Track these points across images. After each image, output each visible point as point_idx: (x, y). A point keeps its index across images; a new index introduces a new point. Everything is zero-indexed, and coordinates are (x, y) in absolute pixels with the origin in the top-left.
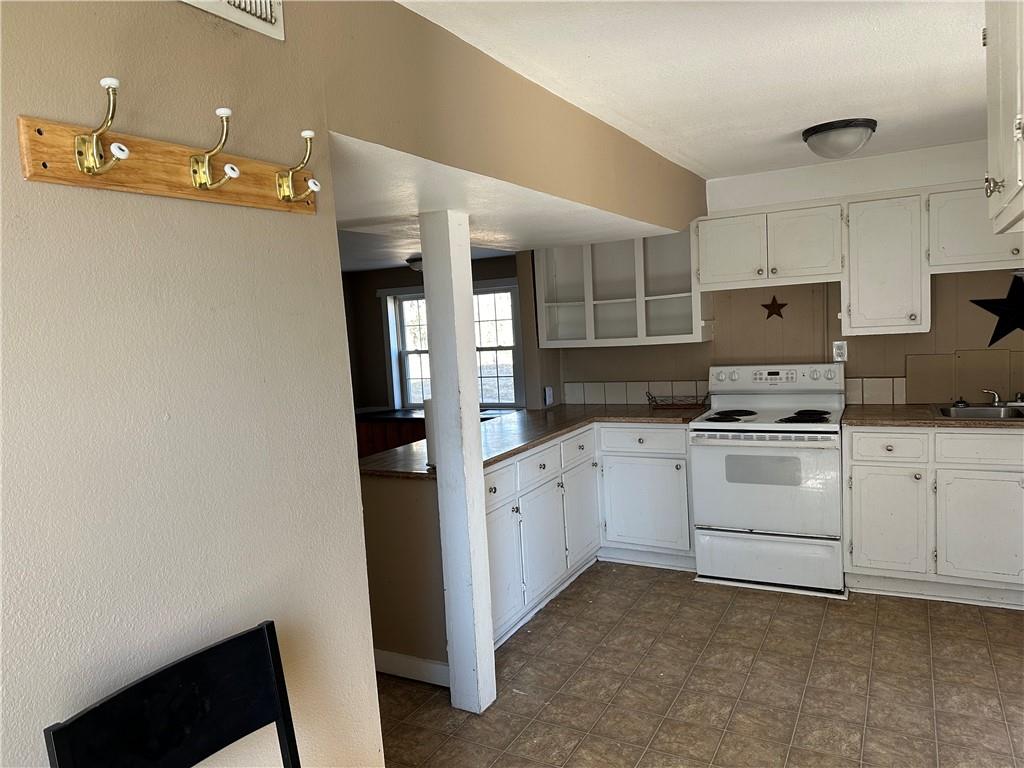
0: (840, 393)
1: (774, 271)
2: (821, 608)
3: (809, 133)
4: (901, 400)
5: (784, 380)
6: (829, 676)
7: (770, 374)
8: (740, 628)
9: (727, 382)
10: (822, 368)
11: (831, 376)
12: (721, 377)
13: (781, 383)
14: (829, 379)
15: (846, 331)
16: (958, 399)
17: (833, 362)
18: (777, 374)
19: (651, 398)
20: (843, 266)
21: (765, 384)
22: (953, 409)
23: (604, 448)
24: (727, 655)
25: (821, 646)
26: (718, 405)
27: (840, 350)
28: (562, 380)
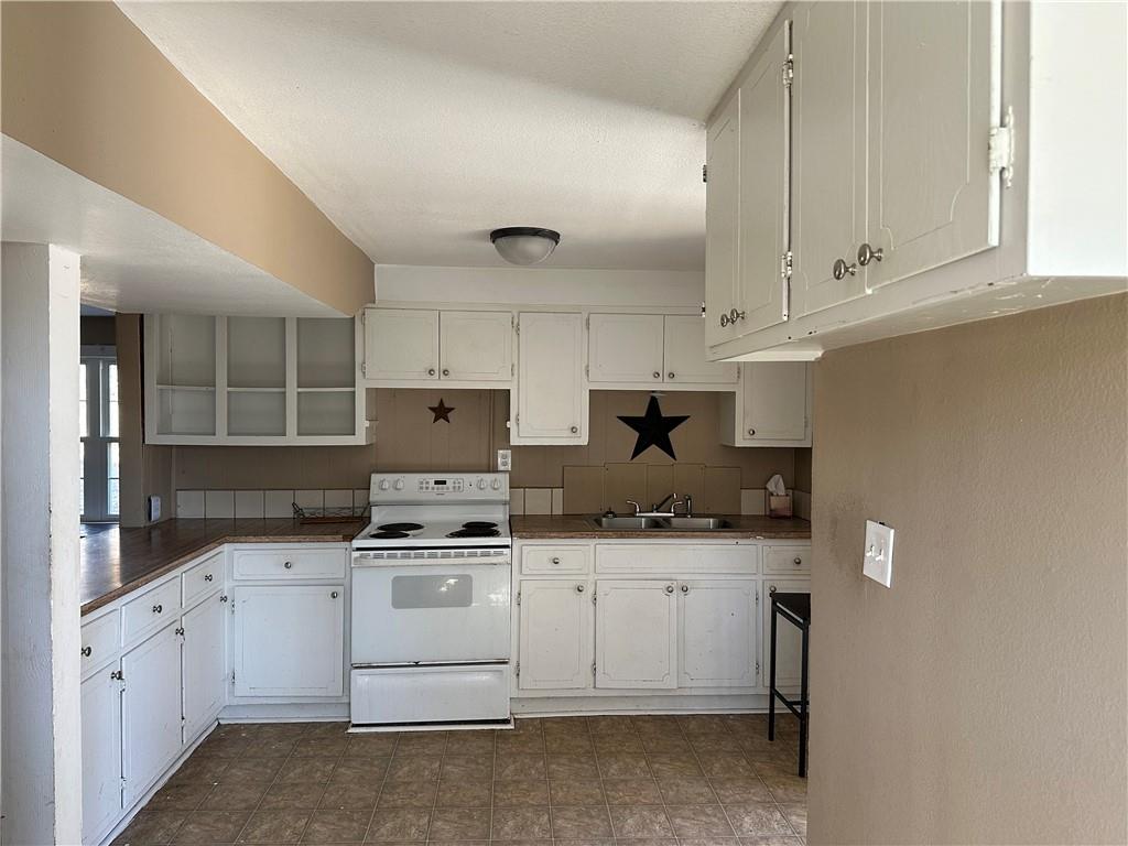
0: (505, 503)
1: (446, 372)
2: (490, 744)
3: (497, 235)
4: (558, 511)
5: (451, 490)
6: (511, 823)
7: (437, 483)
8: (409, 783)
9: (392, 492)
10: (488, 477)
11: (496, 486)
12: (384, 486)
13: (448, 493)
14: (495, 489)
15: (514, 441)
16: (607, 510)
17: (497, 472)
18: (444, 483)
19: (297, 510)
20: (513, 375)
21: (432, 494)
22: (604, 519)
23: (236, 576)
24: (399, 821)
25: (498, 789)
26: (379, 517)
27: (504, 459)
28: (174, 487)
